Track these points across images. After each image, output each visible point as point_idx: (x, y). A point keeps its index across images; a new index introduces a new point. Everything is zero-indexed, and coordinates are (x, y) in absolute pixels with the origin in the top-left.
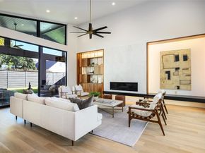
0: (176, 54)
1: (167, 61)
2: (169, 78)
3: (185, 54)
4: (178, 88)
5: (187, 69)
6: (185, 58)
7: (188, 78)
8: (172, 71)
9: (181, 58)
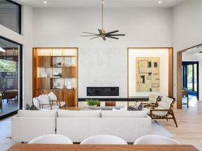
0: (149, 60)
1: (142, 66)
2: (144, 82)
3: (155, 61)
4: (151, 90)
5: (157, 74)
6: (156, 65)
7: (157, 82)
8: (146, 75)
9: (153, 65)
